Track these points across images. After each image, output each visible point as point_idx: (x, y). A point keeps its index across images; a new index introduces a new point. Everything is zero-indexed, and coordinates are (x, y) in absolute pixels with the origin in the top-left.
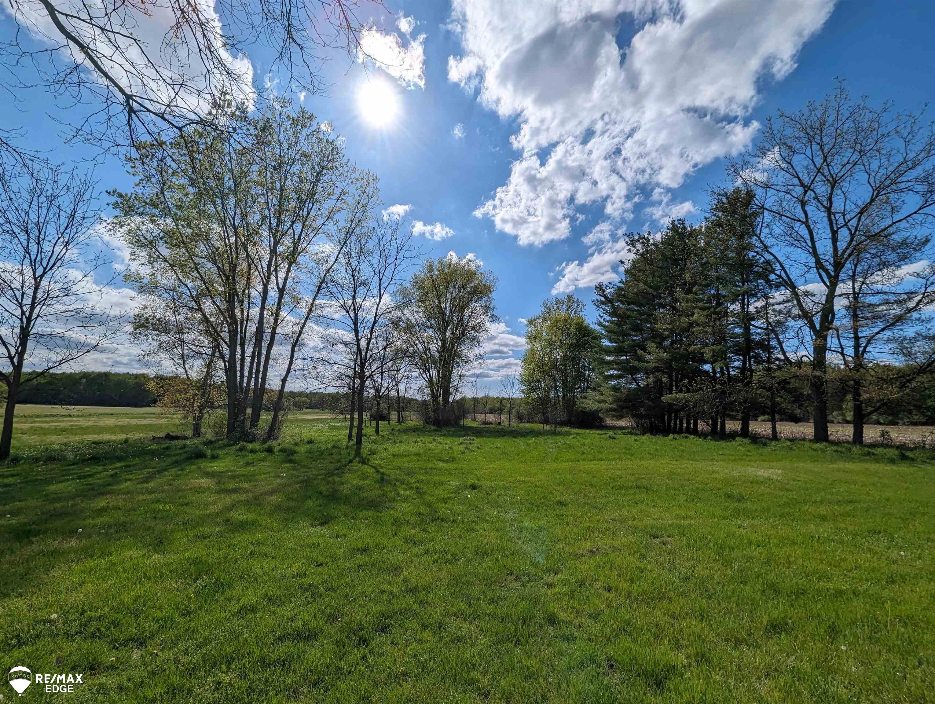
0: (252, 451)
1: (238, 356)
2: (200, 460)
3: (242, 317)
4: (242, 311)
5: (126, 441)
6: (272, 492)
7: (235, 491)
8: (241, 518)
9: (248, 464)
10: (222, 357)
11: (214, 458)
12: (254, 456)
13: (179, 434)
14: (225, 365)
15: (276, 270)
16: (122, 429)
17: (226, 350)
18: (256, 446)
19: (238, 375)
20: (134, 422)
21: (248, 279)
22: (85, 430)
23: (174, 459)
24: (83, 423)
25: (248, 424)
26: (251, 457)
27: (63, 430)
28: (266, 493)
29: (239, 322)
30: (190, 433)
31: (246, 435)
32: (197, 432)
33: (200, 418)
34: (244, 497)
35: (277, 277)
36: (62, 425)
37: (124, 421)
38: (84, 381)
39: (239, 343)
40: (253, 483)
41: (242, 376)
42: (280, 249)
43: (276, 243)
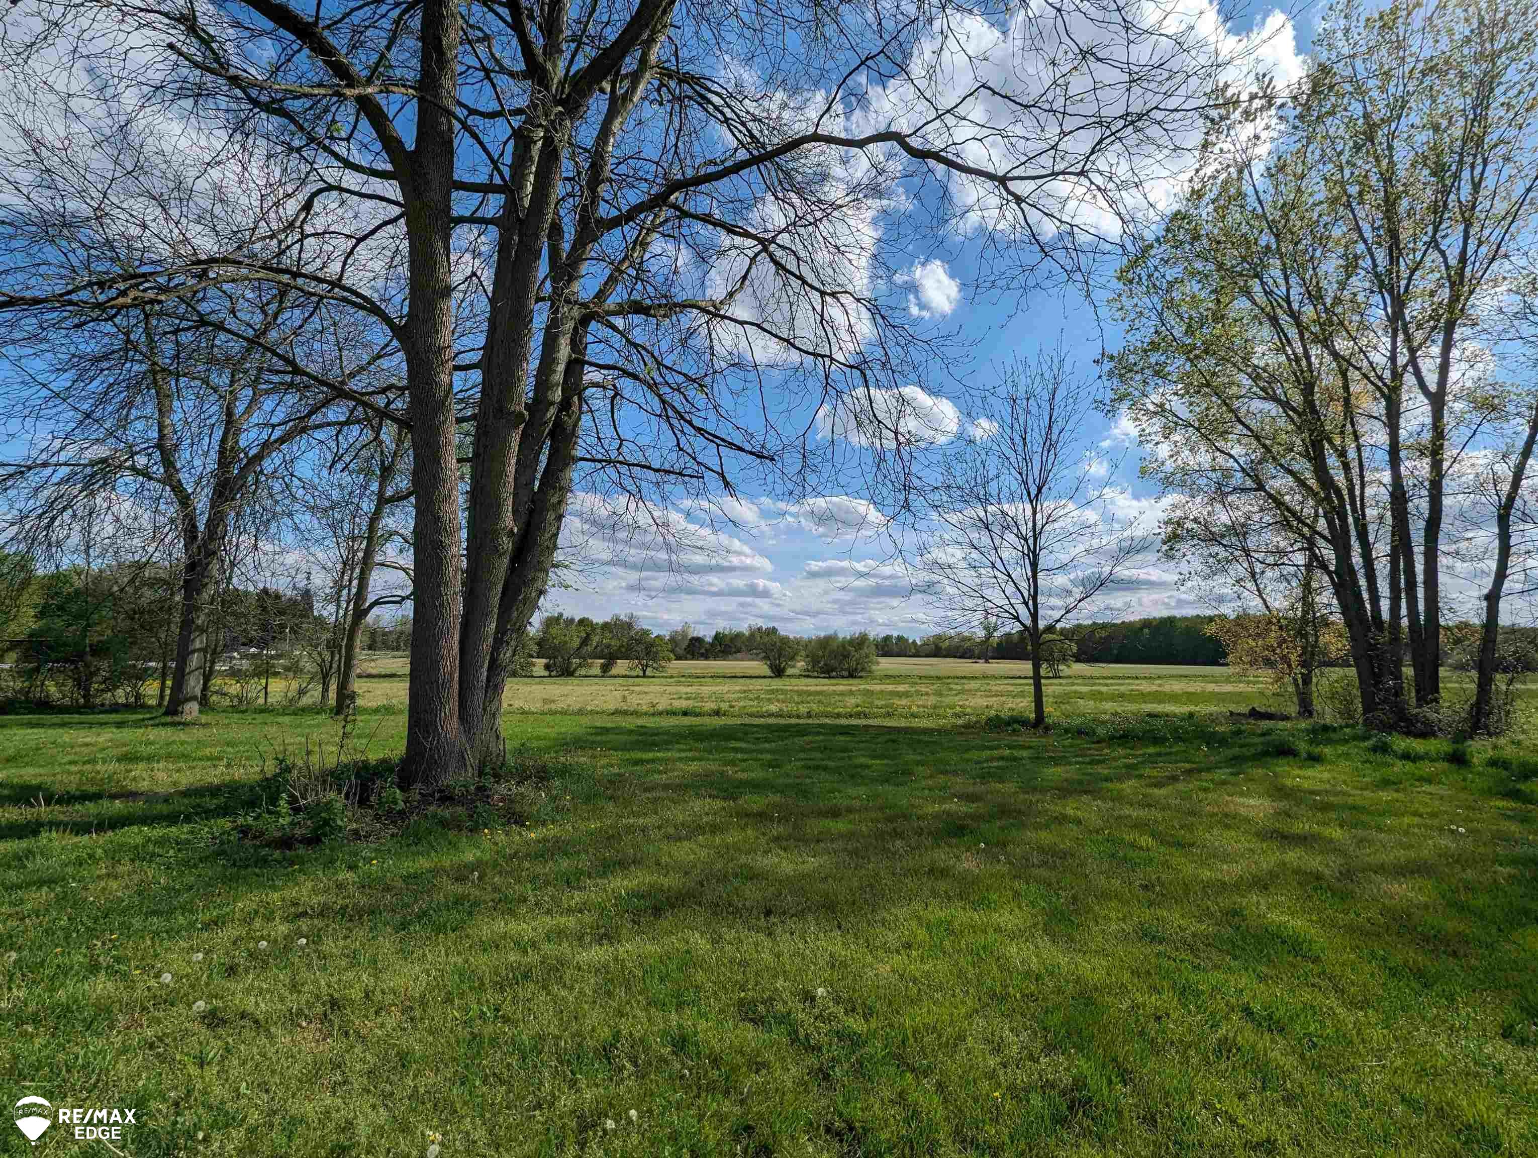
0: (1406, 756)
1: (1357, 560)
2: (1281, 761)
3: (1350, 480)
4: (1346, 467)
5: (1191, 715)
6: (1402, 871)
7: (1303, 840)
8: (1275, 917)
9: (1386, 783)
10: (1324, 567)
11: (1315, 759)
12: (1409, 766)
13: (1272, 710)
14: (1332, 579)
15: (1413, 361)
16: (1190, 697)
17: (1328, 553)
18: (1437, 745)
19: (1365, 596)
20: (1211, 687)
21: (1347, 401)
22: (1144, 697)
23: (1236, 751)
24: (1145, 687)
25: (1411, 696)
26: (1400, 767)
27: (1122, 695)
28: (1380, 869)
29: (1345, 492)
30: (1293, 709)
31: (1407, 720)
32: (1306, 709)
33: (1307, 680)
34: (1314, 862)
35: (1418, 373)
36: (1122, 688)
37: (1194, 687)
38: (1146, 631)
39: (1353, 533)
40: (1360, 833)
41: (1375, 598)
42: (1414, 310)
43: (1399, 303)
